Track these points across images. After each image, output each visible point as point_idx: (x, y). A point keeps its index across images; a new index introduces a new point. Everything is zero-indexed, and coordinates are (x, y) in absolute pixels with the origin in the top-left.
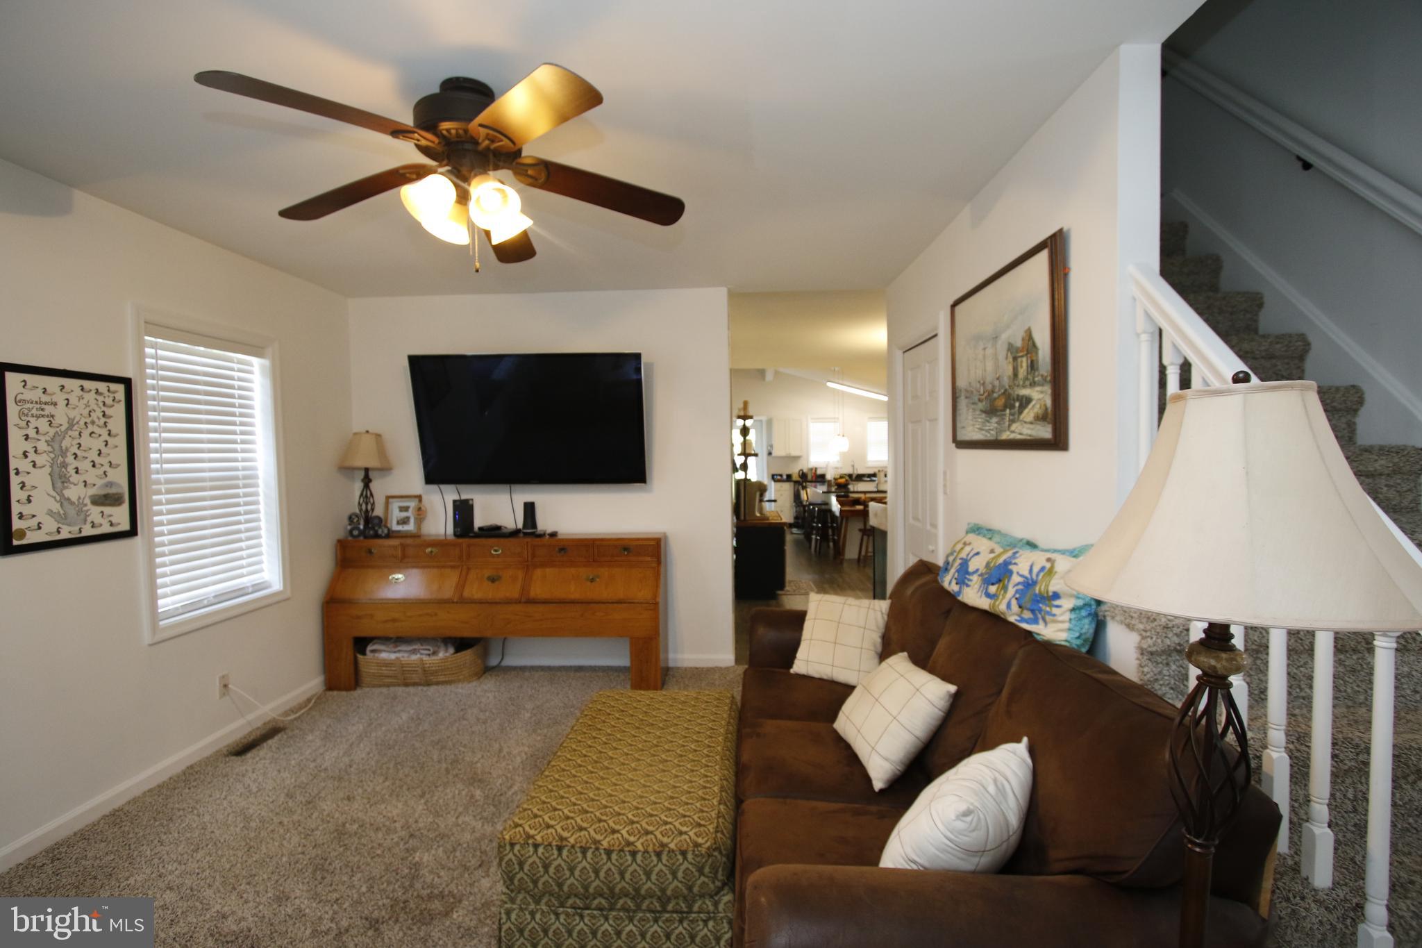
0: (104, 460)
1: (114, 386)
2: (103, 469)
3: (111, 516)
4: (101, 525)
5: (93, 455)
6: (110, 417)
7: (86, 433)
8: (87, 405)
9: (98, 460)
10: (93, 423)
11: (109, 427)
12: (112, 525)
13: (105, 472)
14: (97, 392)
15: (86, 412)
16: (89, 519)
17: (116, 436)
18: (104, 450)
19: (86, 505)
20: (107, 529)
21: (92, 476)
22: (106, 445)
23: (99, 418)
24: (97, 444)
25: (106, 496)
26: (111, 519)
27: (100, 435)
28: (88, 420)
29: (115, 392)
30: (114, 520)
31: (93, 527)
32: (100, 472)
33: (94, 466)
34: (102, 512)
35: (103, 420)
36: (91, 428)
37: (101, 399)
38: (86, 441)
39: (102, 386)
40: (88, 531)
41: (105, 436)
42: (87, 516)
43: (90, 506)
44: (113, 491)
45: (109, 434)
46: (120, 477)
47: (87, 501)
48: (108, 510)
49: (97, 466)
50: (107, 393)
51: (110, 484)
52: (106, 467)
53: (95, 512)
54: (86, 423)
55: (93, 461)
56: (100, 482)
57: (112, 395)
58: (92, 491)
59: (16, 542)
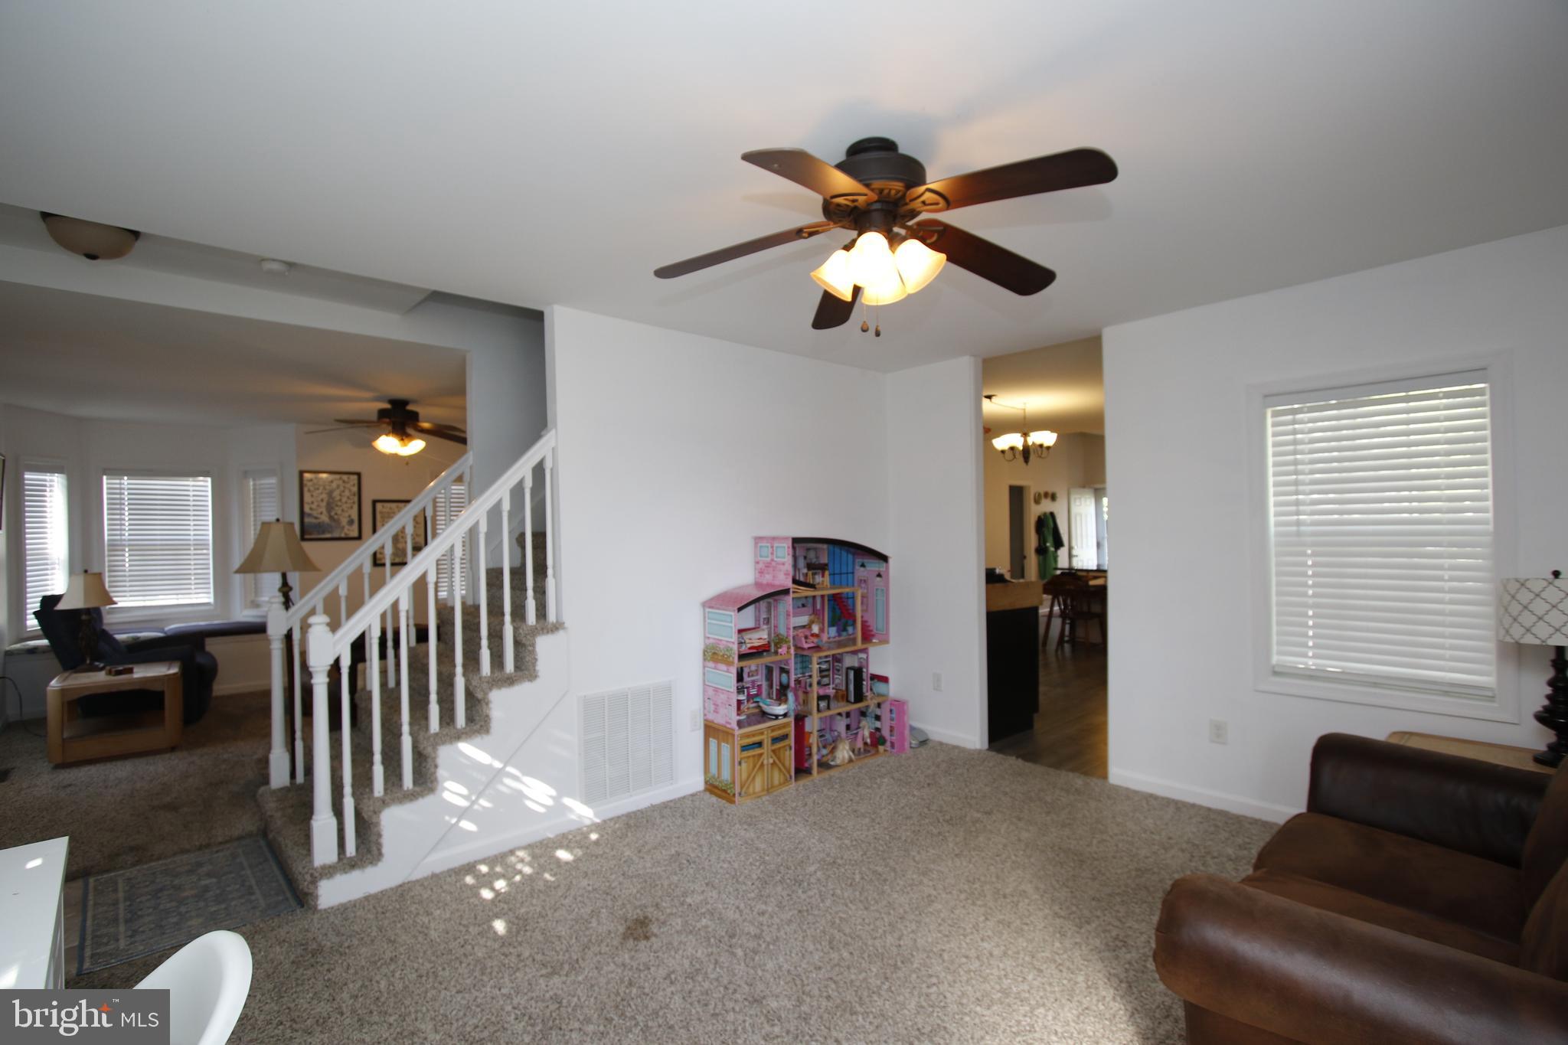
59: (378, 562)
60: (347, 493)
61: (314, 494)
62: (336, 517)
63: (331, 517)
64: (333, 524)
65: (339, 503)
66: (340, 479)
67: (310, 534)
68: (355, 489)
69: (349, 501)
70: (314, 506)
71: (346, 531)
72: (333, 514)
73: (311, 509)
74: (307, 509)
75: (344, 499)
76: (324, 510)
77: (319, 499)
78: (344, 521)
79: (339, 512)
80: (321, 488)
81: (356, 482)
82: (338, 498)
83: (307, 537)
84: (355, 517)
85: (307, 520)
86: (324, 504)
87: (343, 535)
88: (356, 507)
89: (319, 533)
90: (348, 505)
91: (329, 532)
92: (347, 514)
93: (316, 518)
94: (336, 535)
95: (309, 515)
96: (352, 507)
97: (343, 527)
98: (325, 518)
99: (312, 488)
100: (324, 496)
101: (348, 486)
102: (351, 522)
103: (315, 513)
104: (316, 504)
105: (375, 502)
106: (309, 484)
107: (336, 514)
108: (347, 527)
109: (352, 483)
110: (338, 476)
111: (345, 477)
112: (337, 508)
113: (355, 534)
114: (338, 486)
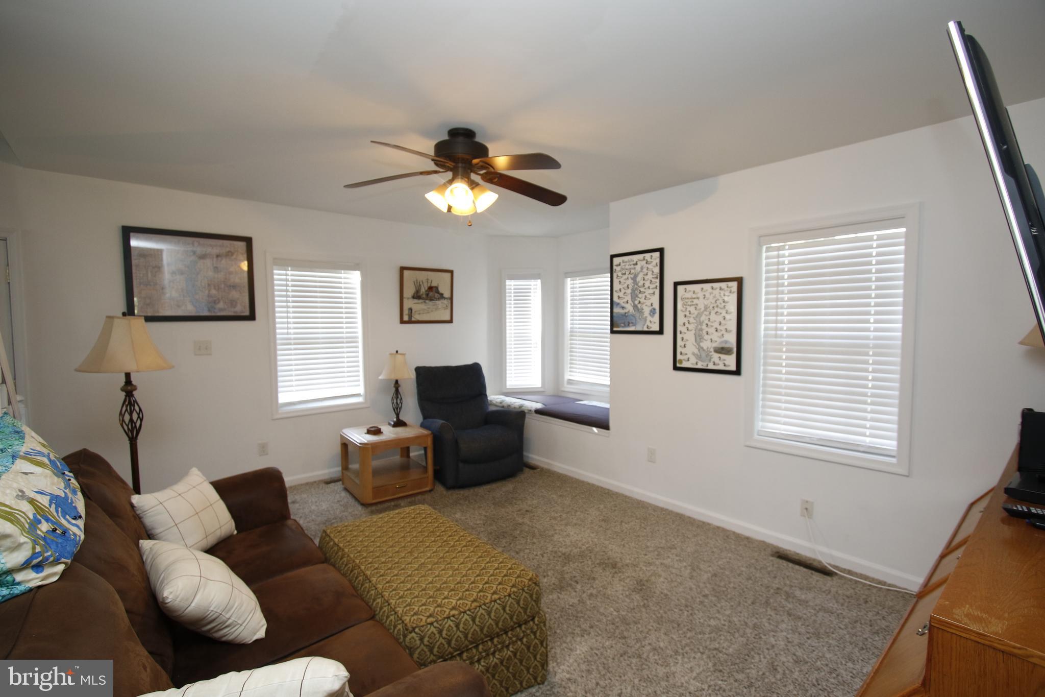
0: (722, 328)
1: (730, 284)
2: (722, 333)
3: (724, 360)
4: (718, 364)
5: (716, 325)
6: (727, 302)
7: (713, 312)
8: (714, 297)
9: (719, 328)
10: (717, 306)
11: (727, 308)
12: (725, 365)
13: (723, 335)
14: (721, 289)
15: (713, 301)
16: (713, 360)
17: (731, 313)
18: (723, 322)
19: (711, 352)
20: (721, 367)
21: (715, 336)
22: (724, 319)
23: (721, 304)
24: (720, 318)
25: (723, 349)
26: (725, 362)
27: (721, 313)
28: (715, 305)
29: (731, 287)
30: (727, 363)
31: (714, 364)
32: (719, 334)
33: (717, 331)
34: (720, 357)
35: (723, 304)
36: (716, 309)
37: (722, 292)
38: (713, 317)
39: (723, 285)
40: (711, 367)
41: (724, 314)
42: (711, 358)
43: (713, 353)
44: (727, 346)
45: (727, 313)
46: (732, 339)
47: (712, 350)
48: (723, 356)
49: (719, 331)
50: (726, 289)
51: (726, 342)
52: (724, 332)
53: (716, 356)
54: (713, 307)
55: (716, 328)
56: (719, 340)
57: (729, 289)
58: (715, 345)
59: (678, 365)
60: (650, 276)
61: (622, 280)
62: (639, 306)
63: (635, 307)
64: (637, 315)
65: (642, 289)
66: (644, 259)
67: (618, 327)
68: (657, 270)
69: (652, 286)
70: (621, 295)
71: (648, 323)
72: (636, 302)
73: (619, 297)
74: (615, 299)
75: (647, 284)
76: (629, 298)
77: (626, 285)
78: (647, 311)
79: (642, 300)
80: (627, 273)
81: (658, 261)
82: (641, 284)
83: (615, 329)
84: (657, 306)
85: (616, 310)
86: (629, 291)
87: (645, 329)
88: (657, 292)
89: (625, 326)
90: (651, 291)
91: (634, 325)
92: (648, 303)
93: (623, 308)
94: (639, 328)
95: (618, 304)
96: (654, 293)
97: (646, 320)
98: (629, 308)
99: (620, 274)
100: (630, 282)
101: (650, 266)
102: (653, 312)
103: (621, 302)
104: (623, 291)
105: (676, 284)
106: (618, 269)
107: (640, 302)
108: (649, 318)
109: (654, 263)
110: (641, 256)
111: (647, 256)
112: (640, 296)
113: (656, 328)
114: (642, 268)
